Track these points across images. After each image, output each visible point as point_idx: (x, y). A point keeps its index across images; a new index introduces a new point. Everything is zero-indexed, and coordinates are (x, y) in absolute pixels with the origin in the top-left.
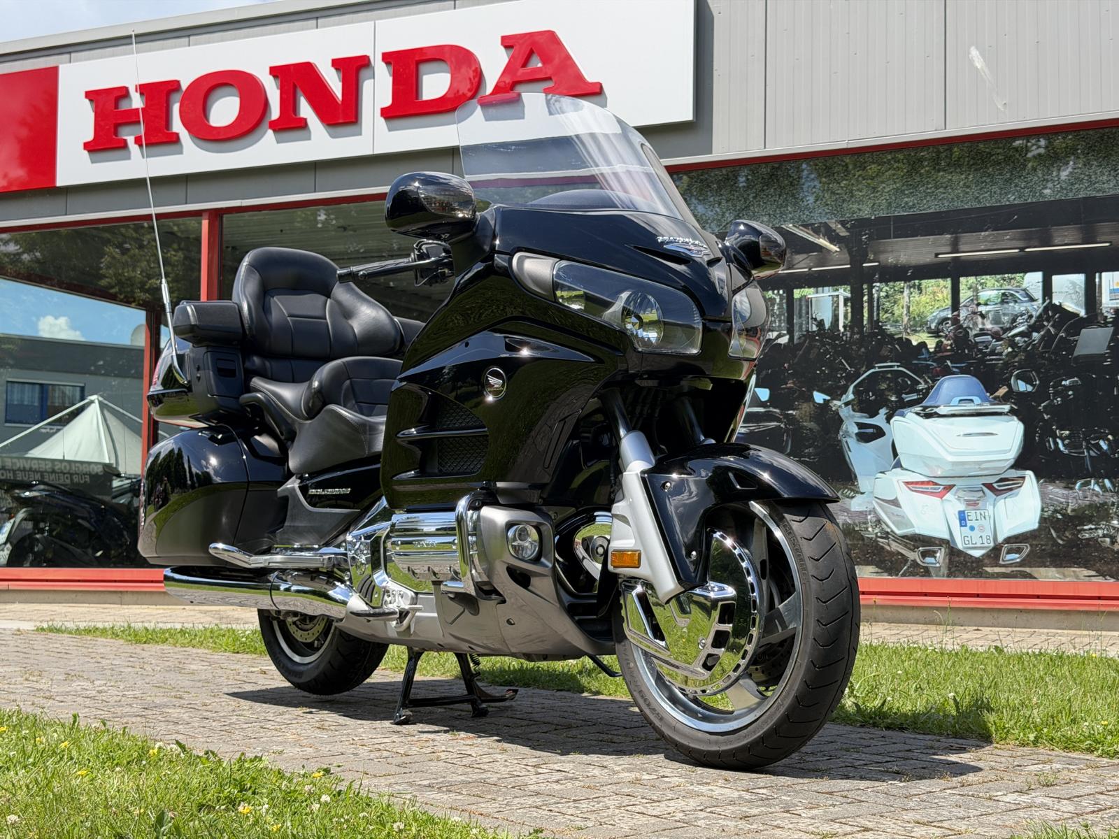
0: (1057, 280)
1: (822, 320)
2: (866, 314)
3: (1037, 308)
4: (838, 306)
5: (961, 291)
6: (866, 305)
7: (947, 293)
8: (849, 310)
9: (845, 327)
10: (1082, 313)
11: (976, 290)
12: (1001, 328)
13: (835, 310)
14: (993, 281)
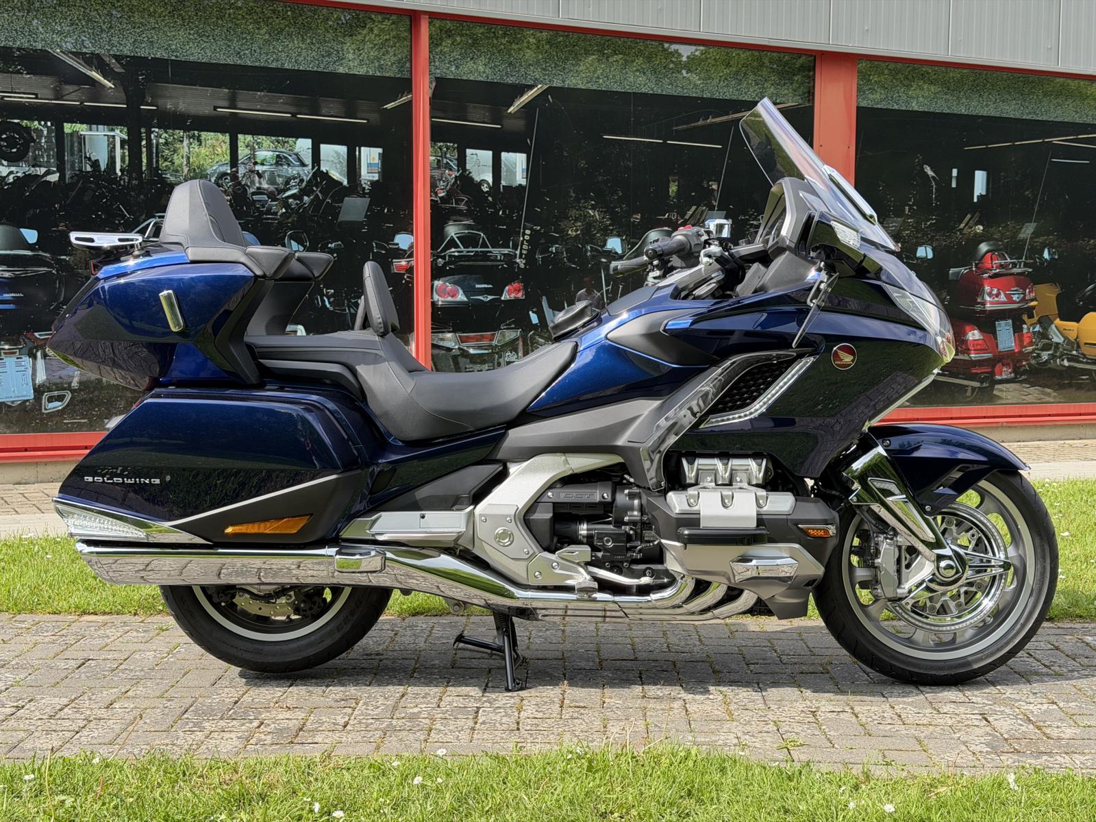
0: (325, 149)
1: (97, 161)
2: (144, 160)
3: (307, 172)
4: (114, 147)
5: (240, 148)
6: (144, 150)
7: (226, 147)
8: (127, 154)
9: (121, 170)
10: (345, 183)
11: (253, 149)
12: (276, 188)
13: (111, 151)
14: (268, 142)
